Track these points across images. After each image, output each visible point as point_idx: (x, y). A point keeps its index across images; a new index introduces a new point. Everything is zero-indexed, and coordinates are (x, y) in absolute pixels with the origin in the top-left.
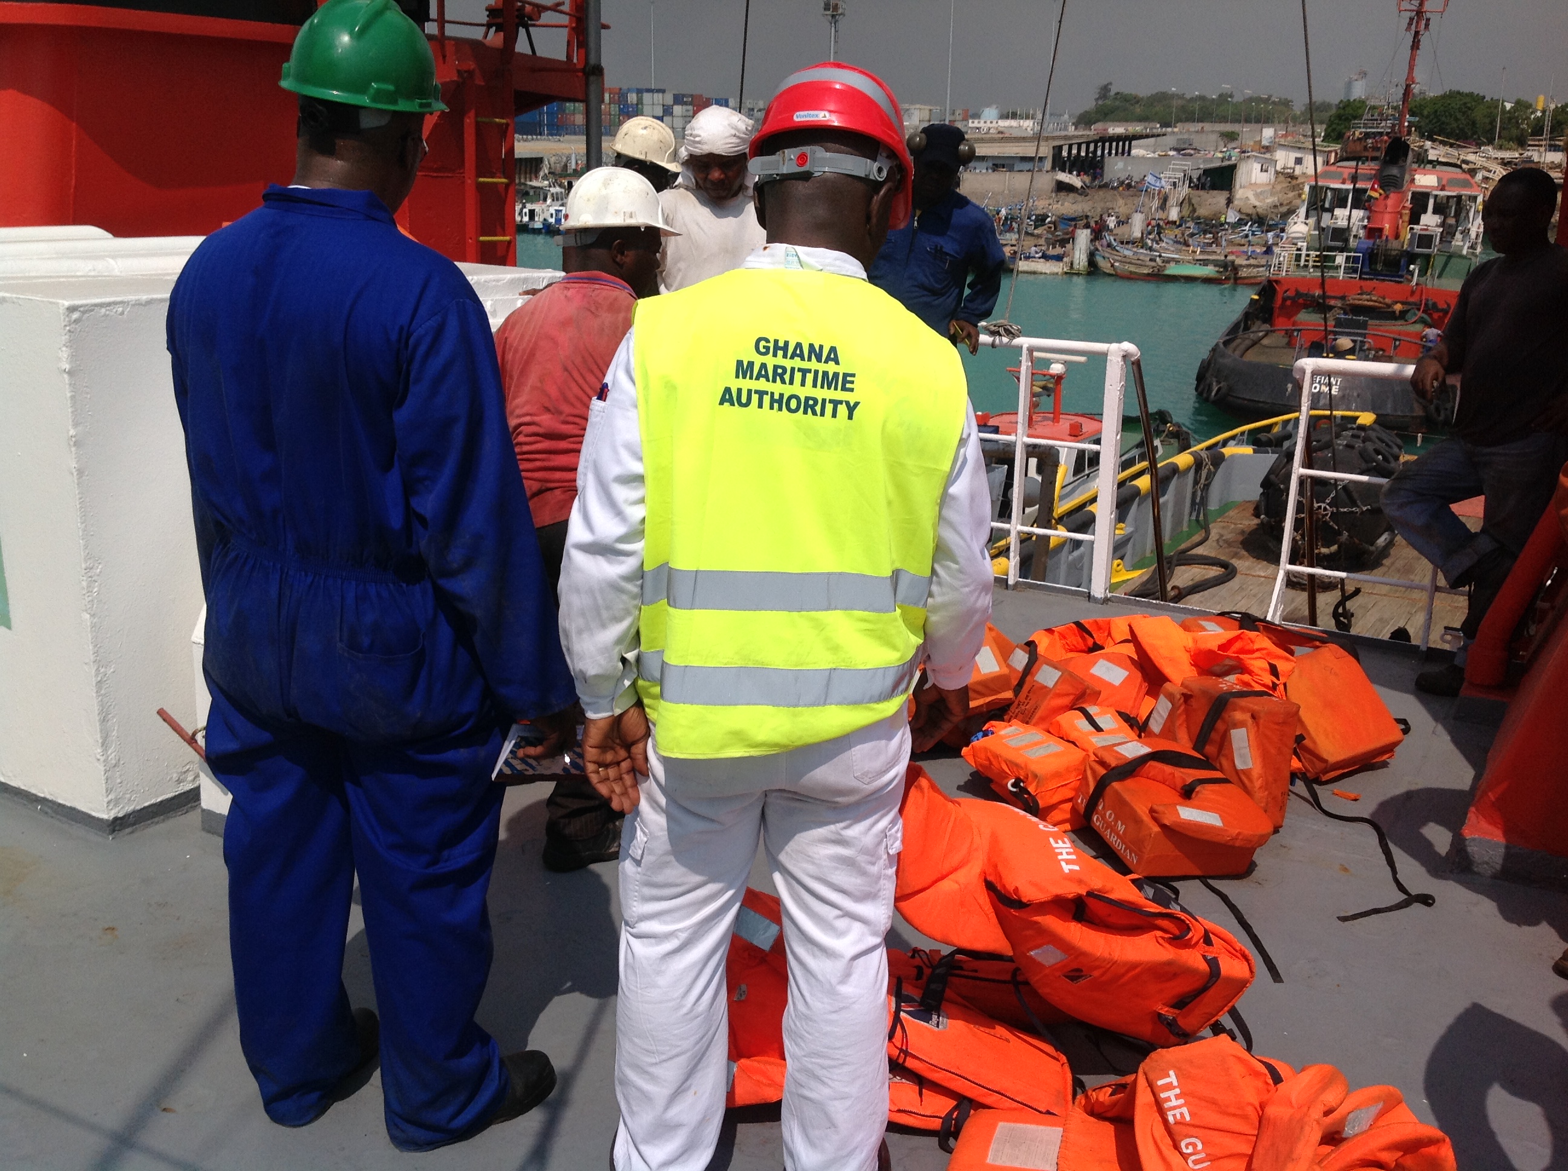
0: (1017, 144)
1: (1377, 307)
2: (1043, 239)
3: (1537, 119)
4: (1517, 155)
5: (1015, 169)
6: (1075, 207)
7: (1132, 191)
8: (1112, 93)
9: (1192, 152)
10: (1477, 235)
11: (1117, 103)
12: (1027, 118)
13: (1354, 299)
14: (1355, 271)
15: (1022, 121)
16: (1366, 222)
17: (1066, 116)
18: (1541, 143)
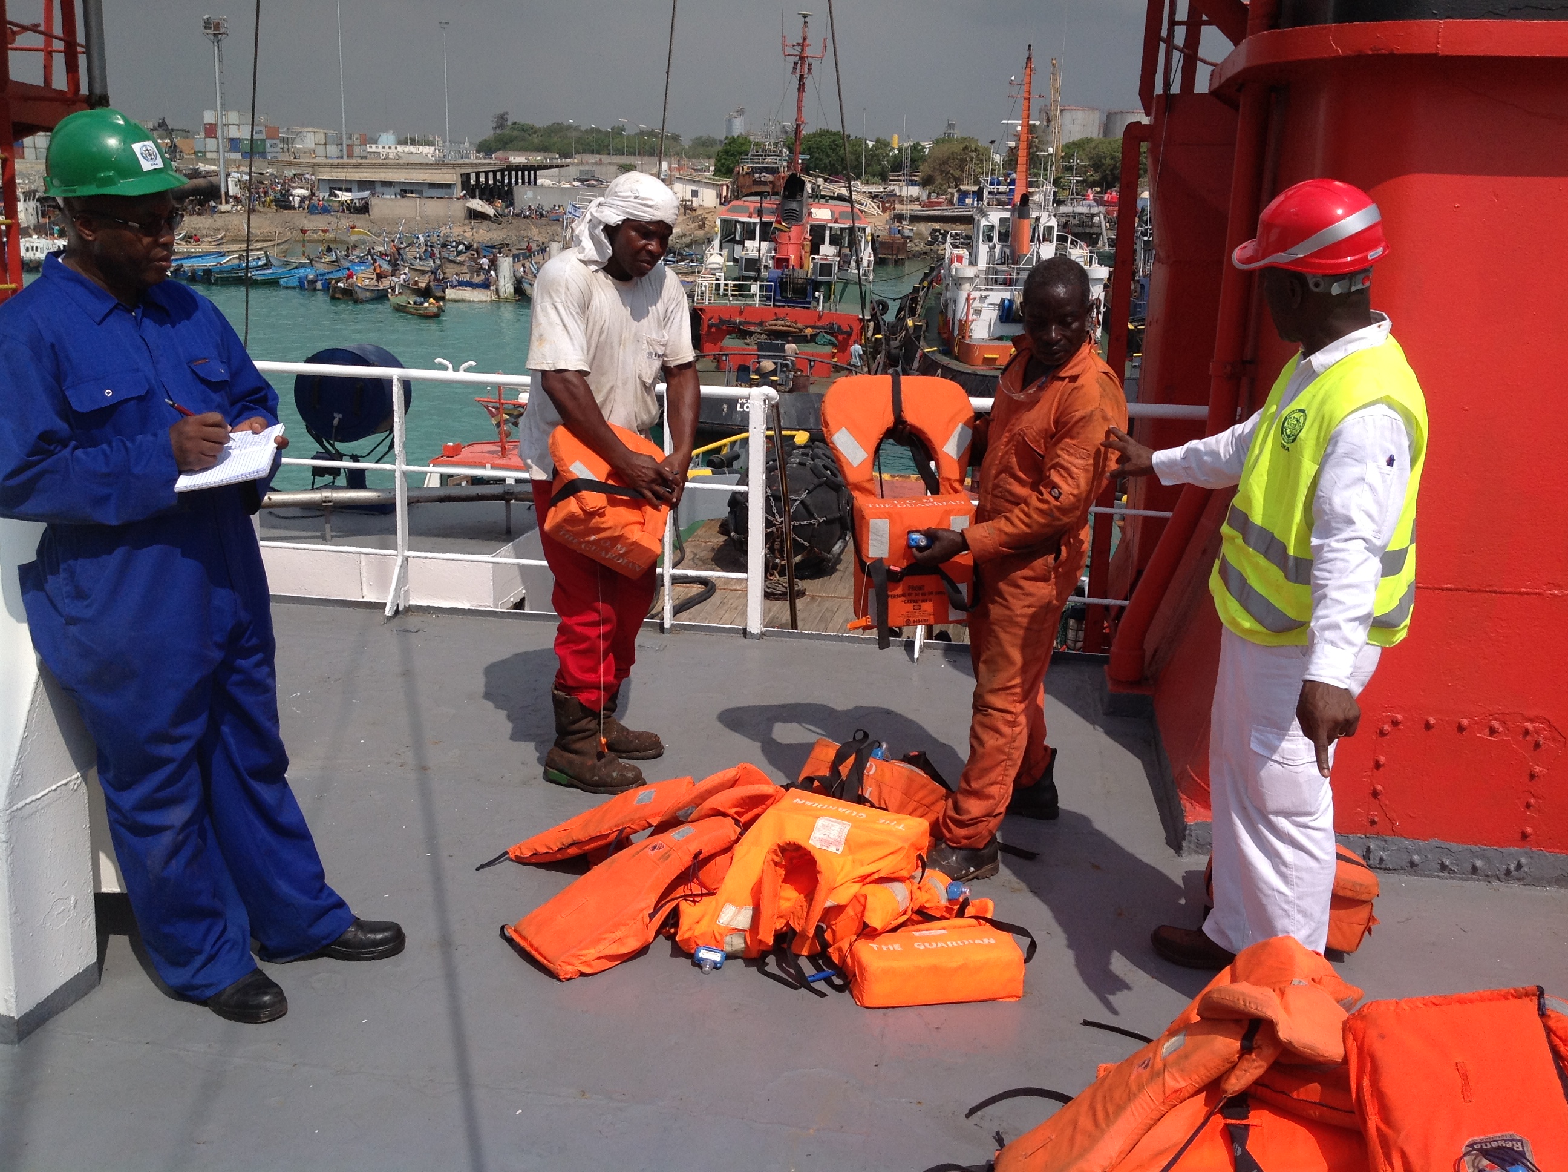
0: (423, 171)
1: (792, 332)
2: (465, 267)
3: (895, 156)
4: (882, 190)
5: (425, 195)
6: (490, 235)
7: (543, 221)
8: (509, 123)
9: (595, 183)
10: (869, 264)
11: (515, 133)
12: (427, 144)
13: (770, 325)
14: (769, 299)
15: (421, 148)
16: (773, 254)
17: (467, 144)
18: (900, 178)
